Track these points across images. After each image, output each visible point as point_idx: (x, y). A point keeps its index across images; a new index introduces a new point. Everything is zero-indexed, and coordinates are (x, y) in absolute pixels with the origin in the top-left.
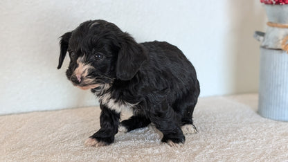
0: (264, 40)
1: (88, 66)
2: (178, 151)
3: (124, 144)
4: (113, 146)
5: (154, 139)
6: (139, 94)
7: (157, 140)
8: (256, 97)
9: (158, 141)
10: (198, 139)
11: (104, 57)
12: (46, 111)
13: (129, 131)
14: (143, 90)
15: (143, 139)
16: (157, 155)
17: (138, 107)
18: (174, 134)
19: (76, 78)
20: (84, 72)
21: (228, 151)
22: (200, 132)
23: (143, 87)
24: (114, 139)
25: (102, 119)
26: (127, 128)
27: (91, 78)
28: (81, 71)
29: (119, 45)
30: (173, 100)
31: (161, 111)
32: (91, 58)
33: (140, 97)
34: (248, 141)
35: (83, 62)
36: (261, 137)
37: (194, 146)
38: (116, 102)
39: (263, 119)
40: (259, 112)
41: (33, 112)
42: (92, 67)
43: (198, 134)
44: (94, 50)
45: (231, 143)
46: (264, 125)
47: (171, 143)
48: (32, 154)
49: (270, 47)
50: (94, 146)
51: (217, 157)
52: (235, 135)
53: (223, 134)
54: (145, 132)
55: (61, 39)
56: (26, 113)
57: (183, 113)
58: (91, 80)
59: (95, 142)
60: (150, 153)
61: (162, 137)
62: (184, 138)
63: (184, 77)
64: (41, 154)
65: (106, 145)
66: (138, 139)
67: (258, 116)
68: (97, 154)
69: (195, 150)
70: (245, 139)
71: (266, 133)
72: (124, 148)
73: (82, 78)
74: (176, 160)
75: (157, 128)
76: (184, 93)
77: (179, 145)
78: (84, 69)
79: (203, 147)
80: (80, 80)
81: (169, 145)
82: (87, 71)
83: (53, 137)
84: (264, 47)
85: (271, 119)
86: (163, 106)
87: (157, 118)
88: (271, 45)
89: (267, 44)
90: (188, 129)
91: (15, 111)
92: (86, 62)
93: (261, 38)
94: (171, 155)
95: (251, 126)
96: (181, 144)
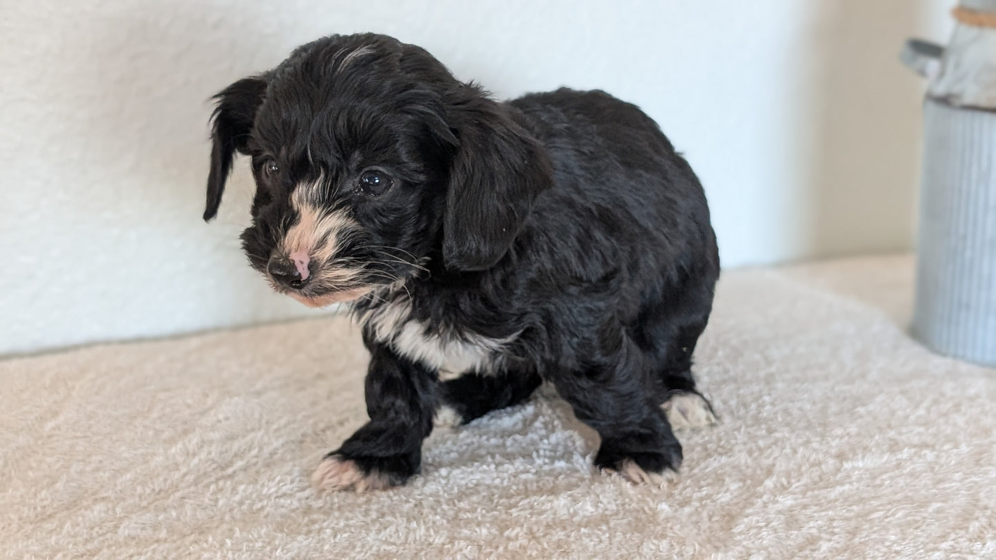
0: (942, 74)
1: (336, 221)
2: (664, 507)
3: (462, 477)
4: (424, 488)
5: (567, 455)
6: (517, 305)
7: (577, 457)
8: (904, 271)
9: (584, 464)
10: (728, 452)
11: (396, 184)
12: (140, 340)
13: (466, 422)
14: (533, 285)
15: (527, 456)
16: (589, 523)
17: (516, 348)
18: (642, 438)
19: (293, 266)
20: (322, 243)
21: (847, 500)
22: (727, 420)
23: (532, 275)
24: (418, 460)
25: (377, 387)
26: (459, 411)
27: (347, 265)
28: (312, 238)
29: (452, 139)
30: (633, 309)
31: (598, 357)
32: (348, 187)
33: (523, 314)
34: (905, 453)
35: (314, 204)
36: (948, 439)
37: (719, 480)
38: (428, 332)
39: (937, 360)
40: (918, 332)
41: (89, 345)
42: (351, 224)
43: (720, 430)
44: (357, 156)
45: (847, 465)
46: (948, 387)
47: (633, 470)
48: (123, 532)
49: (968, 99)
50: (351, 488)
51: (811, 528)
52: (853, 429)
53: (809, 427)
54: (527, 425)
55: (215, 103)
56: (64, 350)
57: (663, 351)
58: (349, 273)
59: (350, 473)
60: (563, 514)
61: (598, 447)
62: (678, 448)
63: (675, 224)
64: (155, 528)
65: (392, 485)
66: (510, 457)
67: (917, 349)
68: (366, 526)
69: (724, 498)
70: (894, 447)
71: (960, 420)
72: (462, 495)
73: (313, 266)
74: (664, 544)
75: (581, 416)
76: (668, 283)
77: (662, 479)
78: (321, 231)
79: (751, 483)
80: (304, 272)
81: (628, 479)
82: (332, 240)
83: (189, 455)
84: (945, 101)
85: (964, 358)
86: (603, 341)
87: (584, 383)
88: (971, 93)
89: (956, 89)
90: (684, 413)
91: (25, 343)
92: (329, 202)
93: (933, 65)
94: (643, 524)
95: (903, 392)
96: (668, 474)
